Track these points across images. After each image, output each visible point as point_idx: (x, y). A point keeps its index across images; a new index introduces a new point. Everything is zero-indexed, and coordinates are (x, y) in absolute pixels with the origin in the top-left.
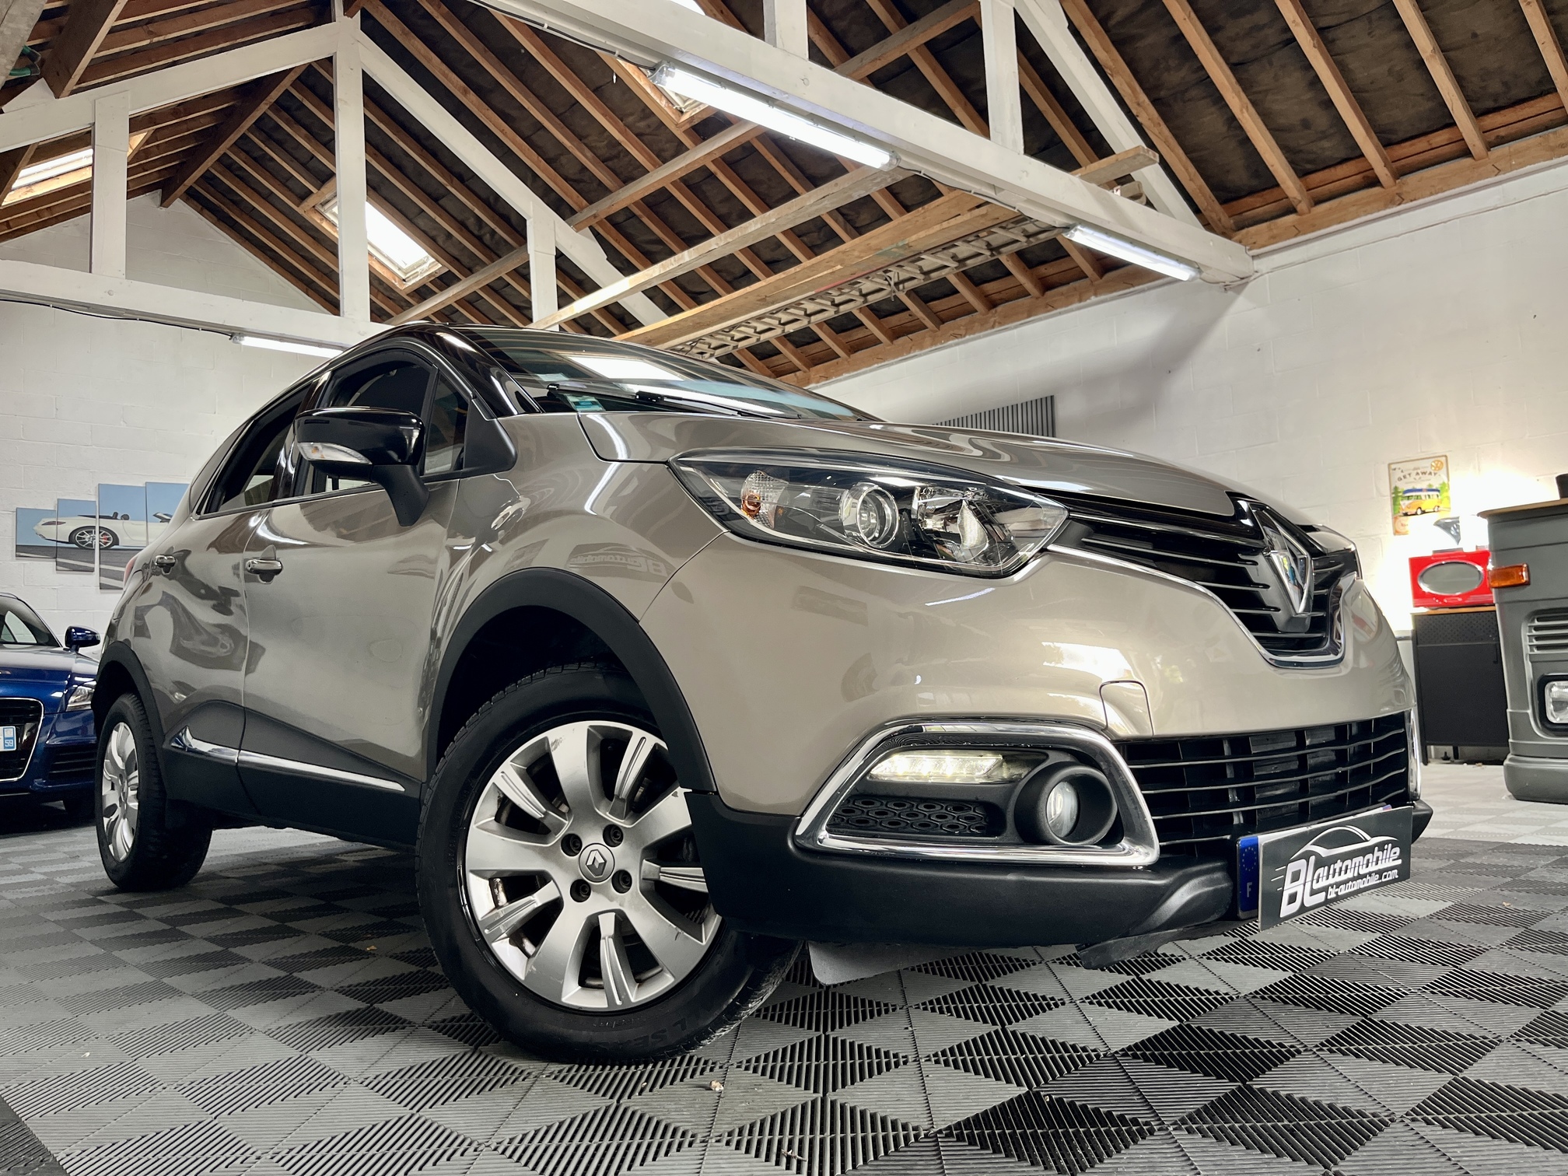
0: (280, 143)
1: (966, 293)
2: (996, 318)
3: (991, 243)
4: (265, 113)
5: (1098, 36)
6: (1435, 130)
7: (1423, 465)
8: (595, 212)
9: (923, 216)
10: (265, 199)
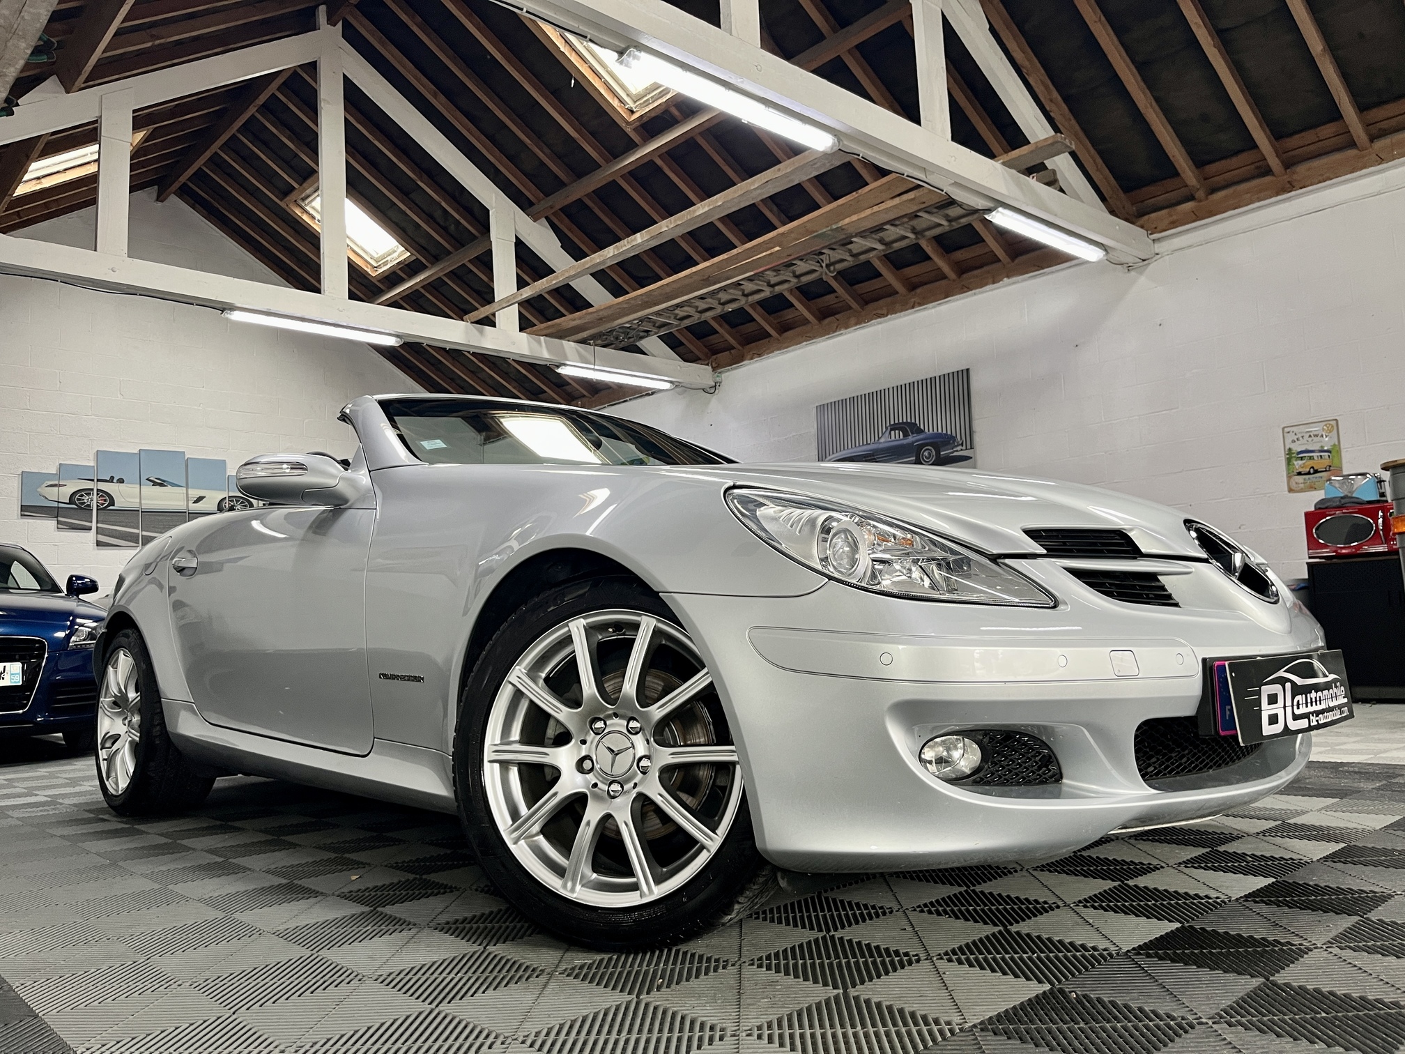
0: (265, 143)
1: (889, 276)
2: (916, 299)
3: (916, 227)
4: (253, 115)
5: (1014, 37)
6: (1324, 124)
7: (1315, 429)
8: (550, 203)
9: (857, 200)
10: (251, 194)
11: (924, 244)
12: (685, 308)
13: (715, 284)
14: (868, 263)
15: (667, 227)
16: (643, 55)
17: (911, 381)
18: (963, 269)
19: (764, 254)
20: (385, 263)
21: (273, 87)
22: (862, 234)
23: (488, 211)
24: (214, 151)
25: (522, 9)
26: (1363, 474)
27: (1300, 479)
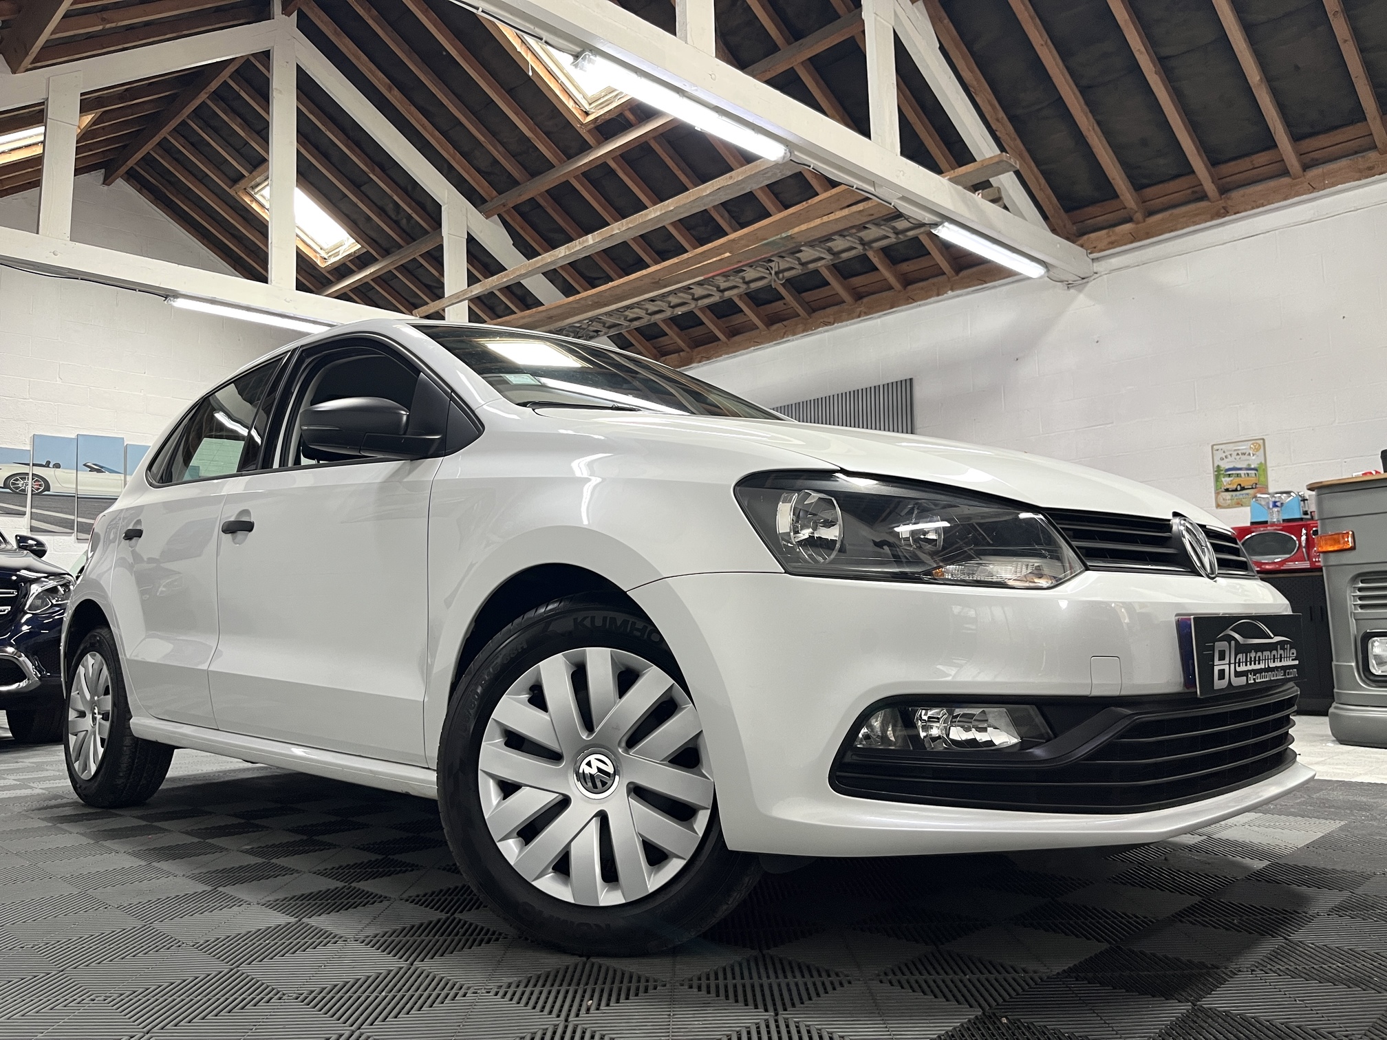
0: (216, 130)
1: (836, 285)
2: (862, 309)
3: (863, 238)
4: (204, 102)
5: (964, 58)
6: (1258, 152)
7: (1243, 447)
8: (504, 201)
9: (807, 210)
10: (200, 181)
11: (871, 254)
12: (636, 310)
13: (665, 287)
14: (816, 271)
15: (619, 229)
16: (599, 60)
17: (856, 389)
18: (907, 281)
19: (714, 259)
20: (337, 254)
21: (225, 75)
22: (811, 244)
23: (441, 206)
24: (163, 137)
25: (477, 9)
26: (1288, 493)
27: (1228, 495)
